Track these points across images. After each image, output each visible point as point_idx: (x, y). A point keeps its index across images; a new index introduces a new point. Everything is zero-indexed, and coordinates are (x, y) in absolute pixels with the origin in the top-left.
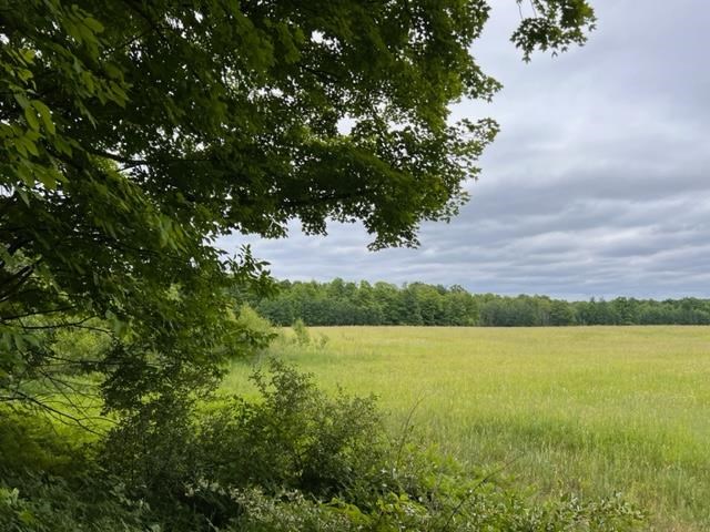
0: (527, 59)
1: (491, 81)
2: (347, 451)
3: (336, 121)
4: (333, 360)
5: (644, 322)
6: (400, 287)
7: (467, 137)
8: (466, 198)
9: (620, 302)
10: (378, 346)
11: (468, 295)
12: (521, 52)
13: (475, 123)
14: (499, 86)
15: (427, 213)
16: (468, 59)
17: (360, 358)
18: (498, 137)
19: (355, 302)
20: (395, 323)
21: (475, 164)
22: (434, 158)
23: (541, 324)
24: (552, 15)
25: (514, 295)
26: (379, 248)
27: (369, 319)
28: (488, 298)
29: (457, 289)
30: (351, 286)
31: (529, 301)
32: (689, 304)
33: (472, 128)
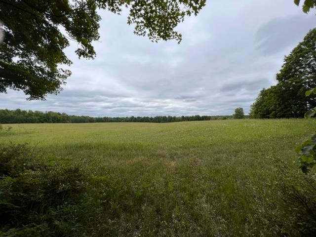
0: (79, 58)
1: (70, 61)
2: (13, 161)
3: (12, 57)
4: (14, 134)
5: (109, 122)
6: (44, 113)
7: (62, 73)
8: (62, 89)
9: (105, 118)
10: (34, 129)
11: (67, 116)
12: (78, 56)
13: (64, 70)
14: (72, 63)
15: (49, 92)
16: (63, 53)
17: (26, 133)
18: (71, 75)
19: (26, 116)
20: (42, 122)
21: (64, 81)
22: (51, 77)
23: (87, 122)
24: (86, 50)
25: (80, 116)
26: (31, 100)
27: (32, 121)
28: (73, 116)
29: (63, 114)
30: (24, 112)
31: (84, 117)
32: (118, 118)
33: (63, 71)
